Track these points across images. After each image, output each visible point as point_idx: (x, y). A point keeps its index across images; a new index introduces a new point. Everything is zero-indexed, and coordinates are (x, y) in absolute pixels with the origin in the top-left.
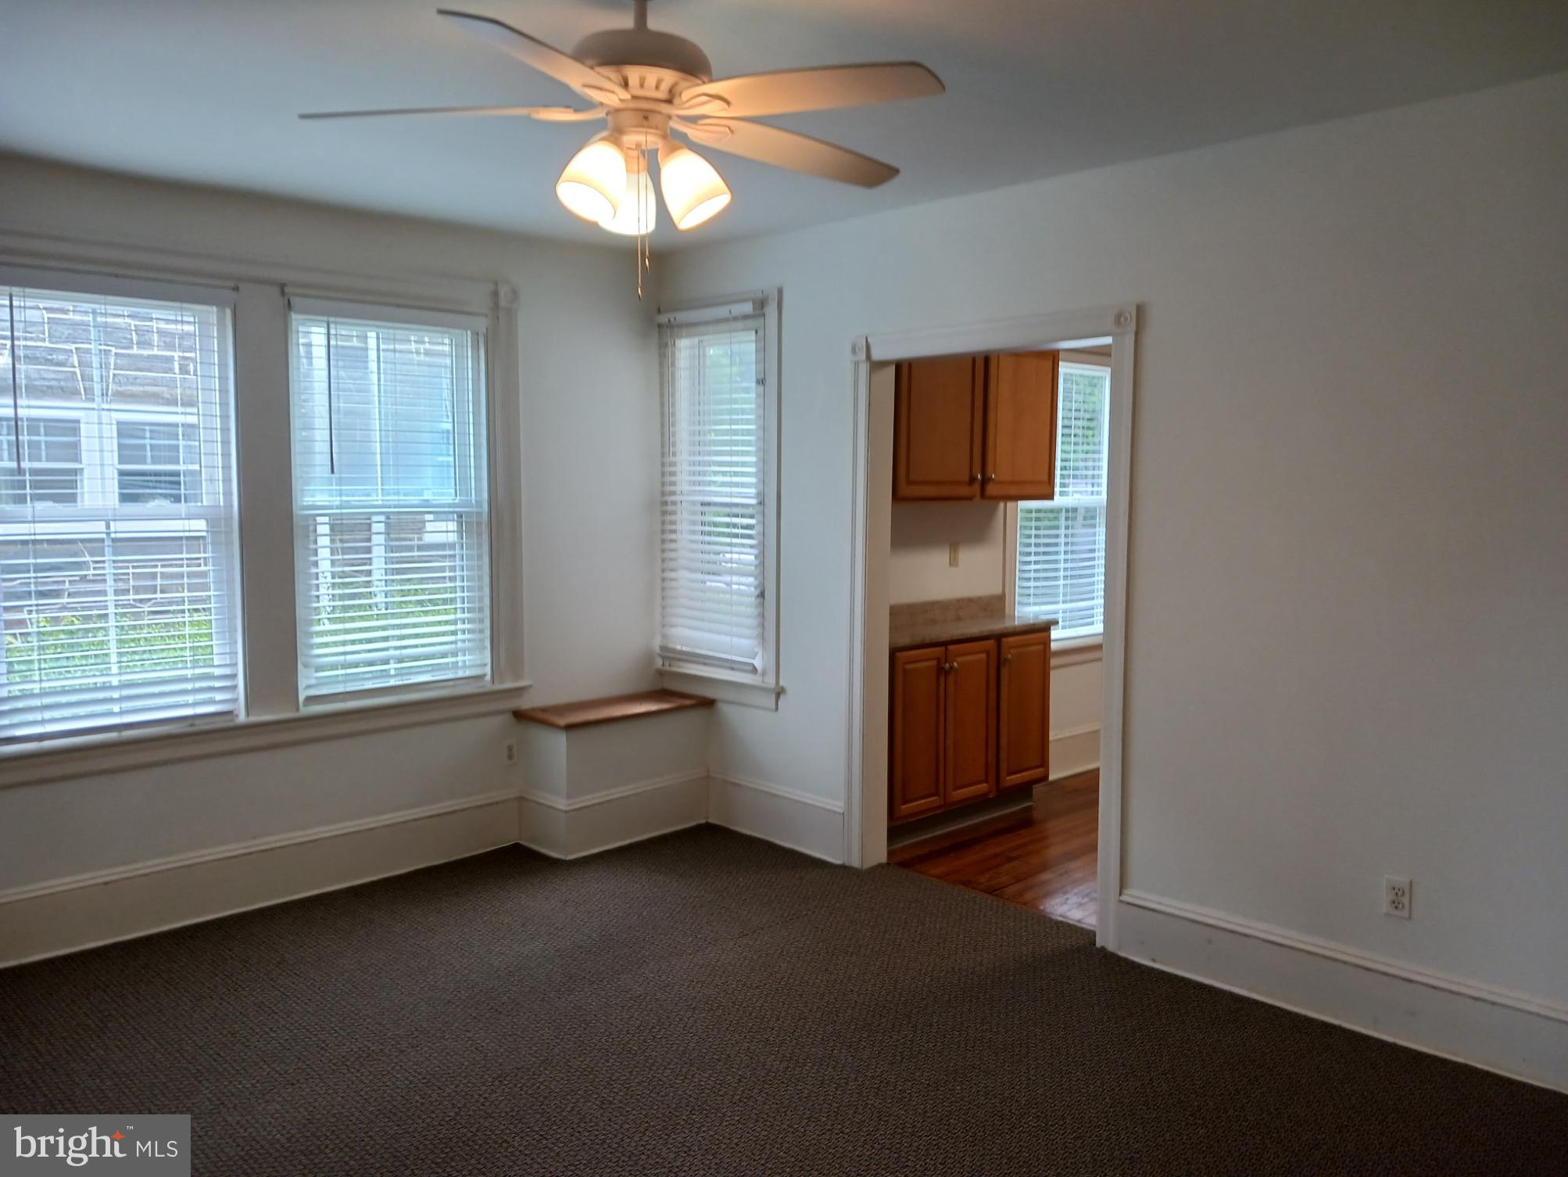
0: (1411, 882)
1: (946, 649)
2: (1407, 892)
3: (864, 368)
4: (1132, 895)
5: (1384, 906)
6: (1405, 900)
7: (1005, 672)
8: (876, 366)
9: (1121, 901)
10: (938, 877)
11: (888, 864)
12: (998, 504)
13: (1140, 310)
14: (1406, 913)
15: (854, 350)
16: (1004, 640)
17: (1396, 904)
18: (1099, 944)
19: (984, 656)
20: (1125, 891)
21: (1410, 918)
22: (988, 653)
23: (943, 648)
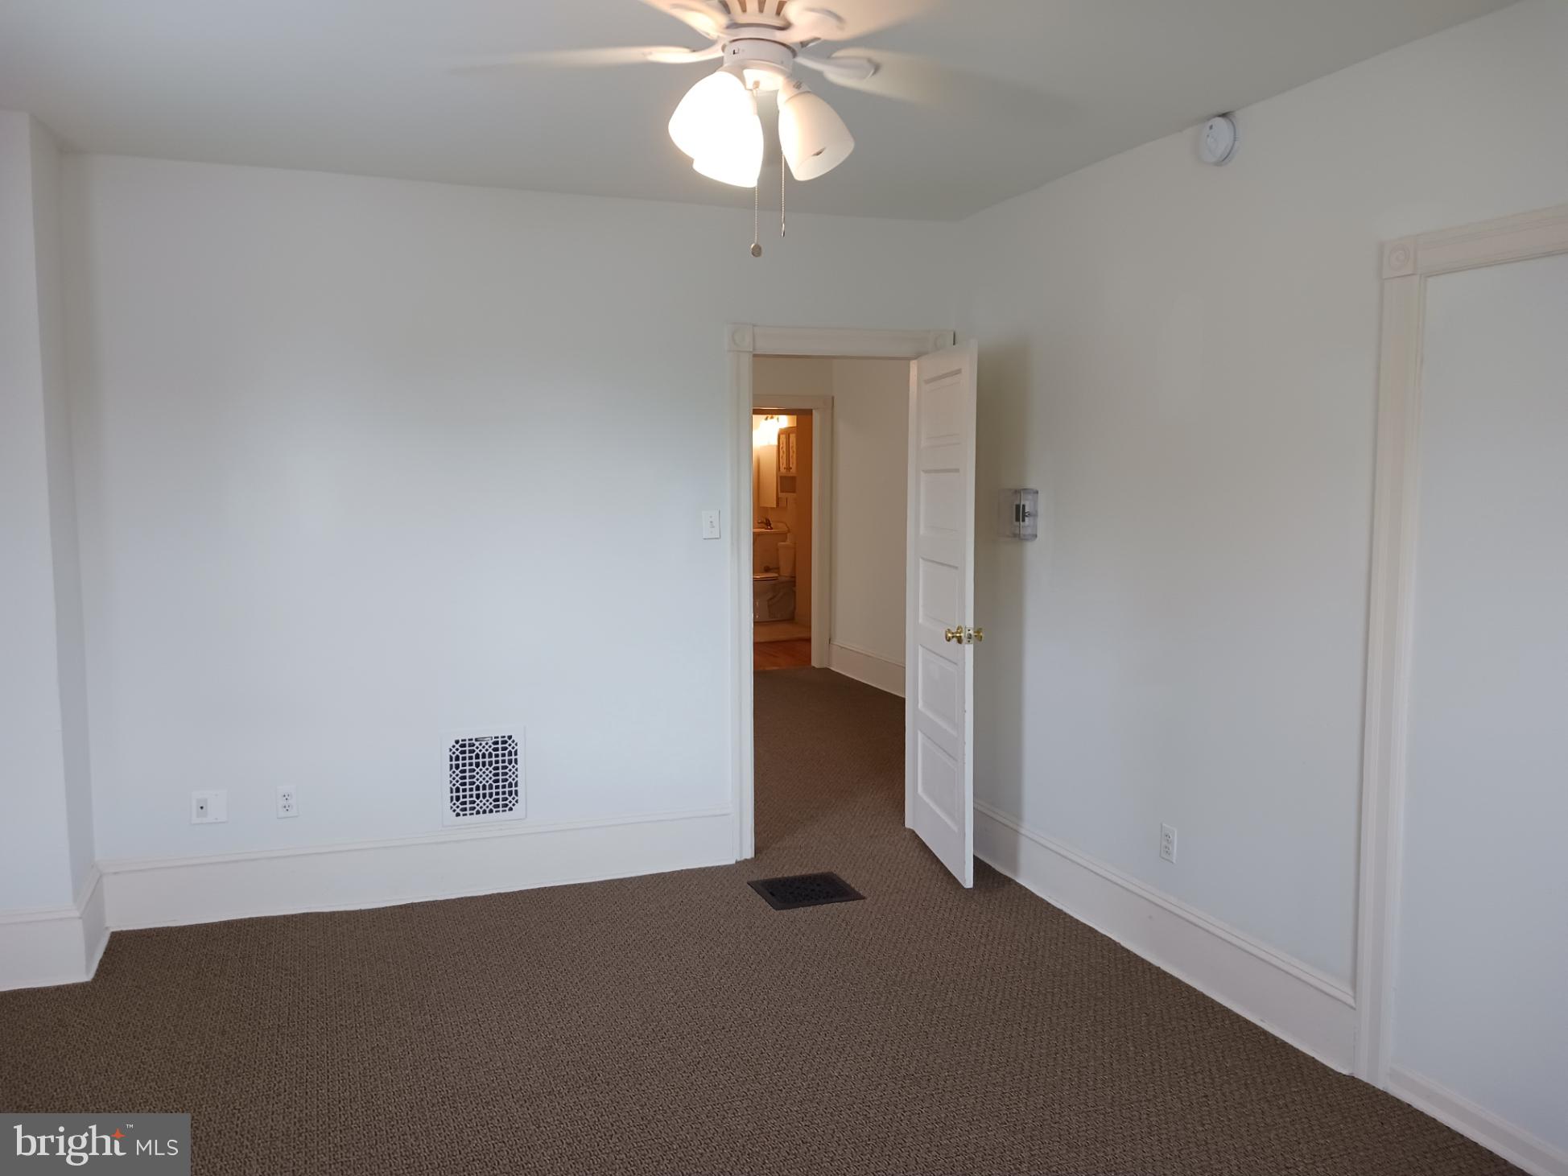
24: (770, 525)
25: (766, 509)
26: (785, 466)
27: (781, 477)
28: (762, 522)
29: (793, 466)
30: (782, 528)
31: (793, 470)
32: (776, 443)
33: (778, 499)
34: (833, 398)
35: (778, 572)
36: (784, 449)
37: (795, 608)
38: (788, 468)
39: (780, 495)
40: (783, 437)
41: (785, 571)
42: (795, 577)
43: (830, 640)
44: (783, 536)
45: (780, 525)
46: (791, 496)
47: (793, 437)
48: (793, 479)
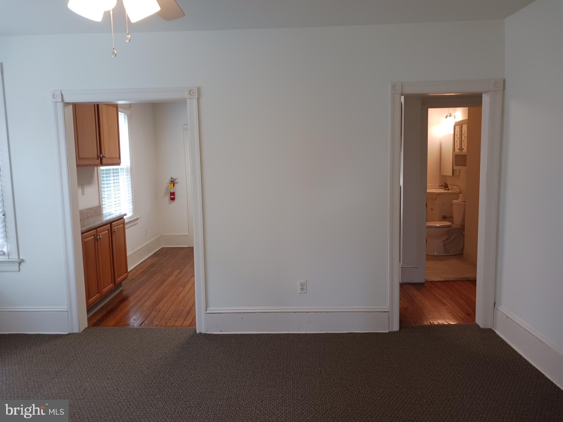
0: (306, 281)
1: (96, 230)
2: (305, 285)
3: (60, 106)
4: (211, 309)
5: (299, 290)
6: (305, 287)
7: (114, 236)
8: (66, 104)
9: (207, 313)
10: (115, 325)
11: (88, 327)
12: (95, 168)
13: (199, 89)
14: (305, 291)
15: (53, 96)
16: (113, 223)
17: (302, 289)
18: (198, 332)
19: (107, 231)
20: (208, 309)
21: (306, 293)
22: (108, 230)
23: (95, 230)
24: (448, 187)
25: (445, 177)
26: (458, 147)
27: (455, 155)
28: (442, 185)
29: (465, 147)
30: (456, 189)
31: (465, 150)
32: (452, 132)
33: (453, 171)
34: (504, 81)
35: (452, 222)
36: (458, 136)
37: (463, 247)
38: (461, 149)
39: (455, 167)
40: (458, 128)
41: (457, 219)
42: (464, 225)
43: (495, 304)
44: (456, 195)
45: (455, 187)
46: (463, 168)
47: (465, 127)
48: (464, 156)
